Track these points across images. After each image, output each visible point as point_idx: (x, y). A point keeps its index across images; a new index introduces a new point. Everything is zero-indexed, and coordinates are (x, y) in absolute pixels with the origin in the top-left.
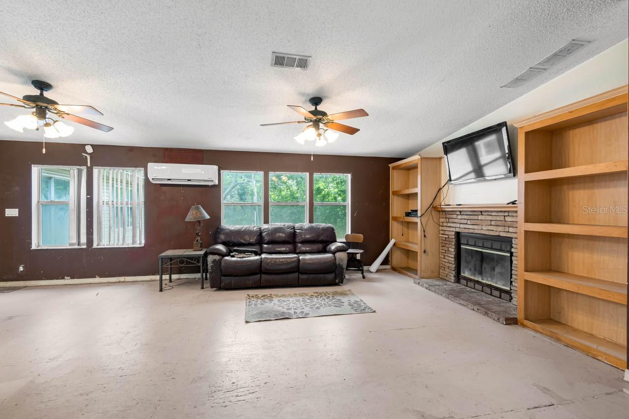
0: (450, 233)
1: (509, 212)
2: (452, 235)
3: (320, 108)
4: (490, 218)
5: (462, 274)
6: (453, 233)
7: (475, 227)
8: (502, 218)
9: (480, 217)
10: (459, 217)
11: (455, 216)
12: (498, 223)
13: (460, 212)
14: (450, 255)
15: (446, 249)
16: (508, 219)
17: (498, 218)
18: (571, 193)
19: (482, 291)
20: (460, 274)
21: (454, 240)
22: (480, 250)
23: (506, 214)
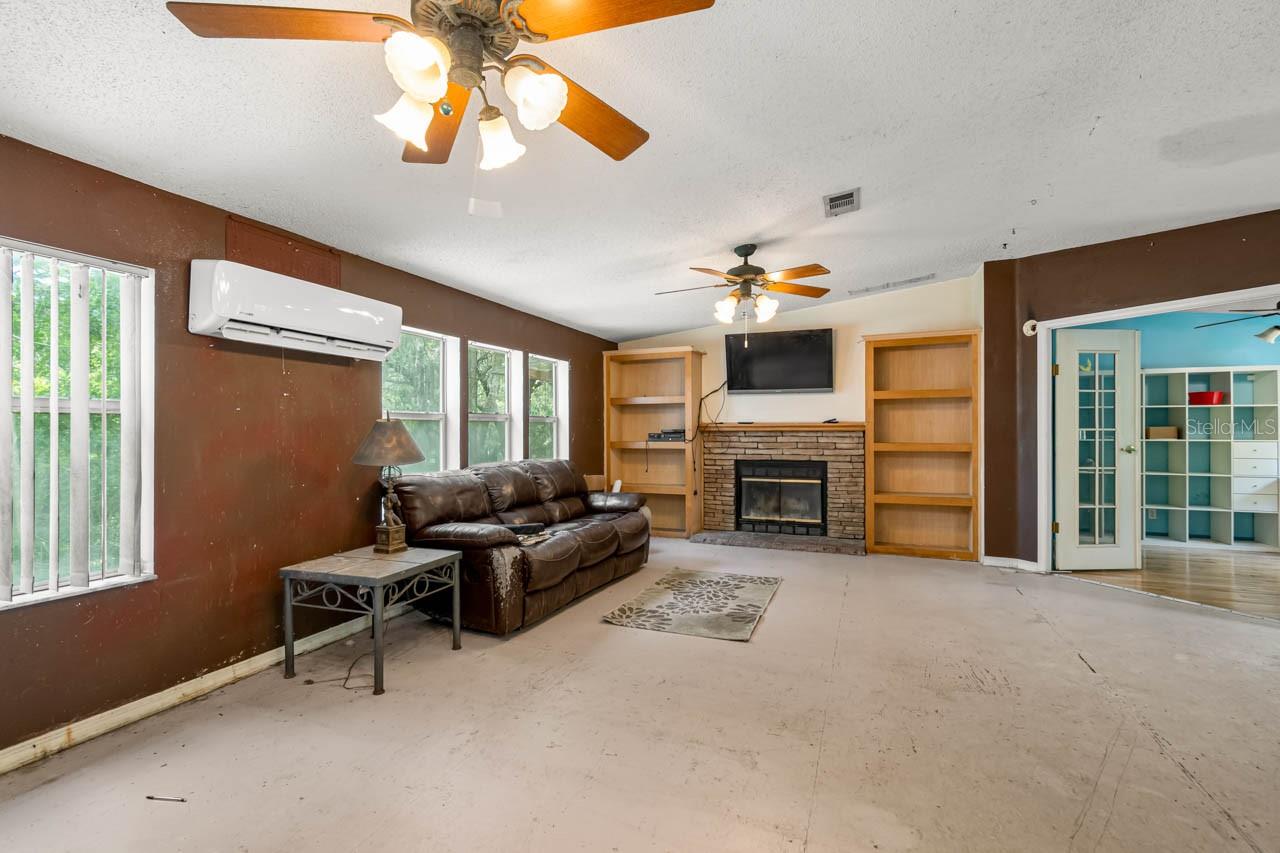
0: (726, 463)
1: (822, 432)
2: (730, 465)
3: (753, 260)
4: (797, 439)
5: (744, 517)
6: (732, 462)
7: (771, 452)
8: (815, 440)
9: (780, 439)
10: (743, 440)
11: (734, 439)
12: (809, 445)
13: (745, 432)
14: (727, 494)
15: (720, 486)
16: (821, 440)
17: (808, 440)
18: (891, 413)
19: (780, 532)
20: (741, 518)
21: (733, 472)
22: (778, 481)
23: (819, 434)
